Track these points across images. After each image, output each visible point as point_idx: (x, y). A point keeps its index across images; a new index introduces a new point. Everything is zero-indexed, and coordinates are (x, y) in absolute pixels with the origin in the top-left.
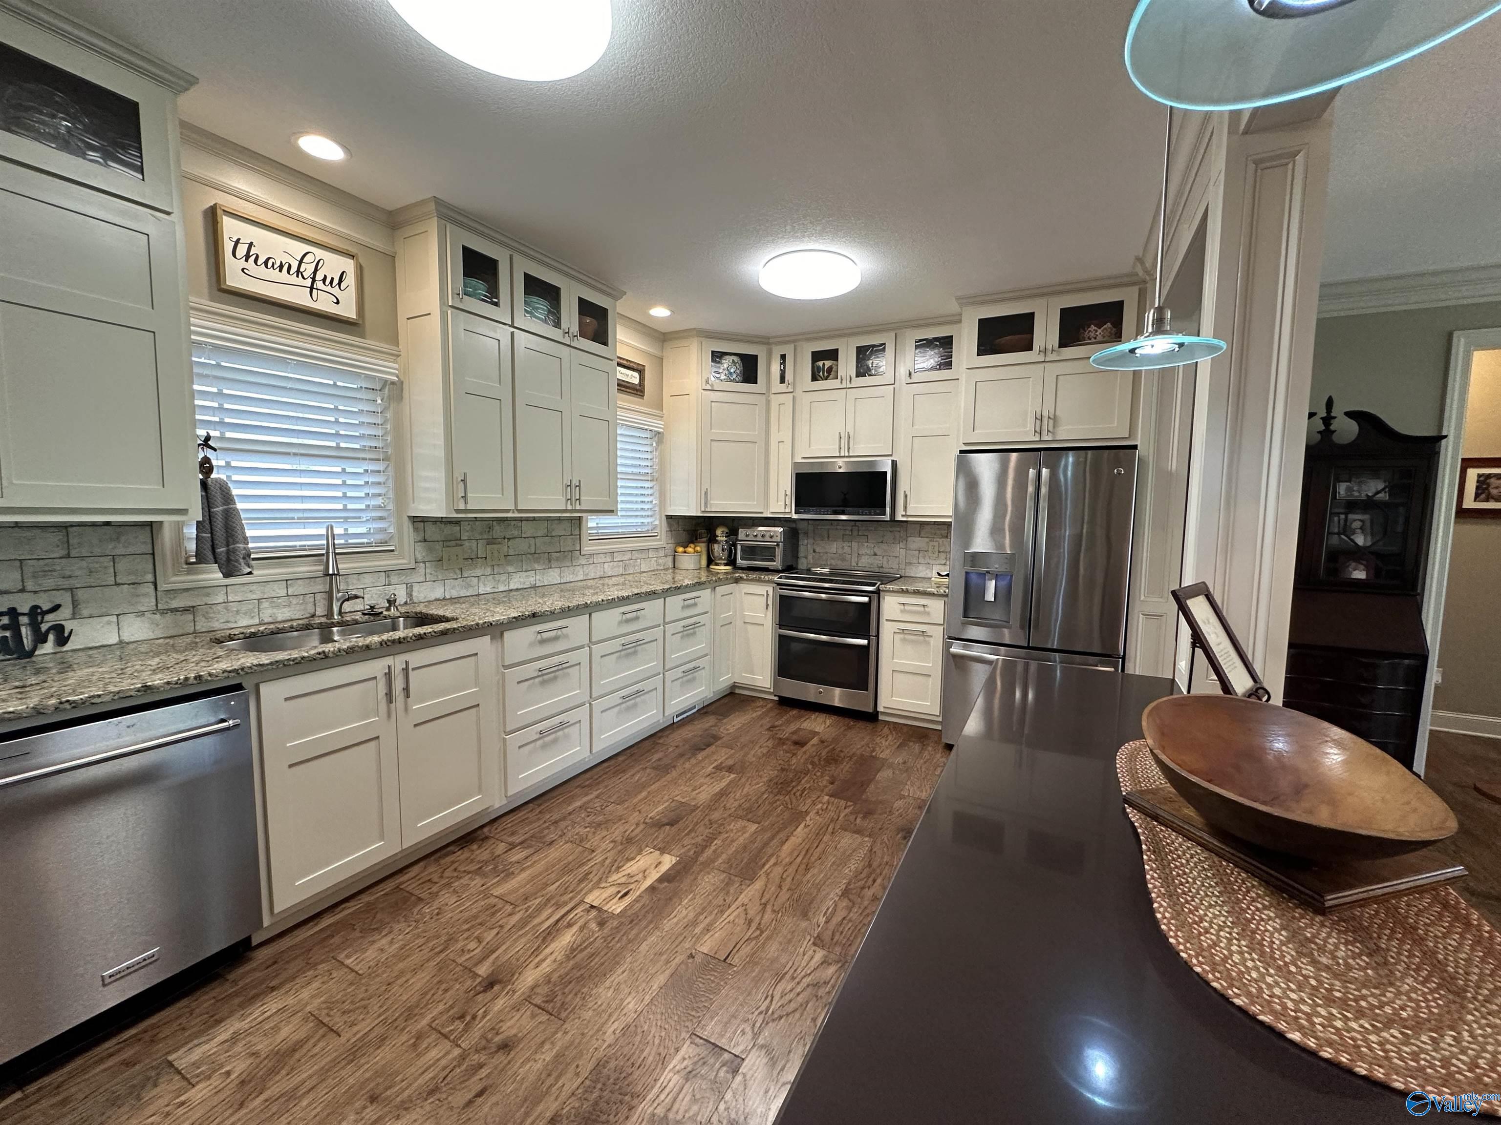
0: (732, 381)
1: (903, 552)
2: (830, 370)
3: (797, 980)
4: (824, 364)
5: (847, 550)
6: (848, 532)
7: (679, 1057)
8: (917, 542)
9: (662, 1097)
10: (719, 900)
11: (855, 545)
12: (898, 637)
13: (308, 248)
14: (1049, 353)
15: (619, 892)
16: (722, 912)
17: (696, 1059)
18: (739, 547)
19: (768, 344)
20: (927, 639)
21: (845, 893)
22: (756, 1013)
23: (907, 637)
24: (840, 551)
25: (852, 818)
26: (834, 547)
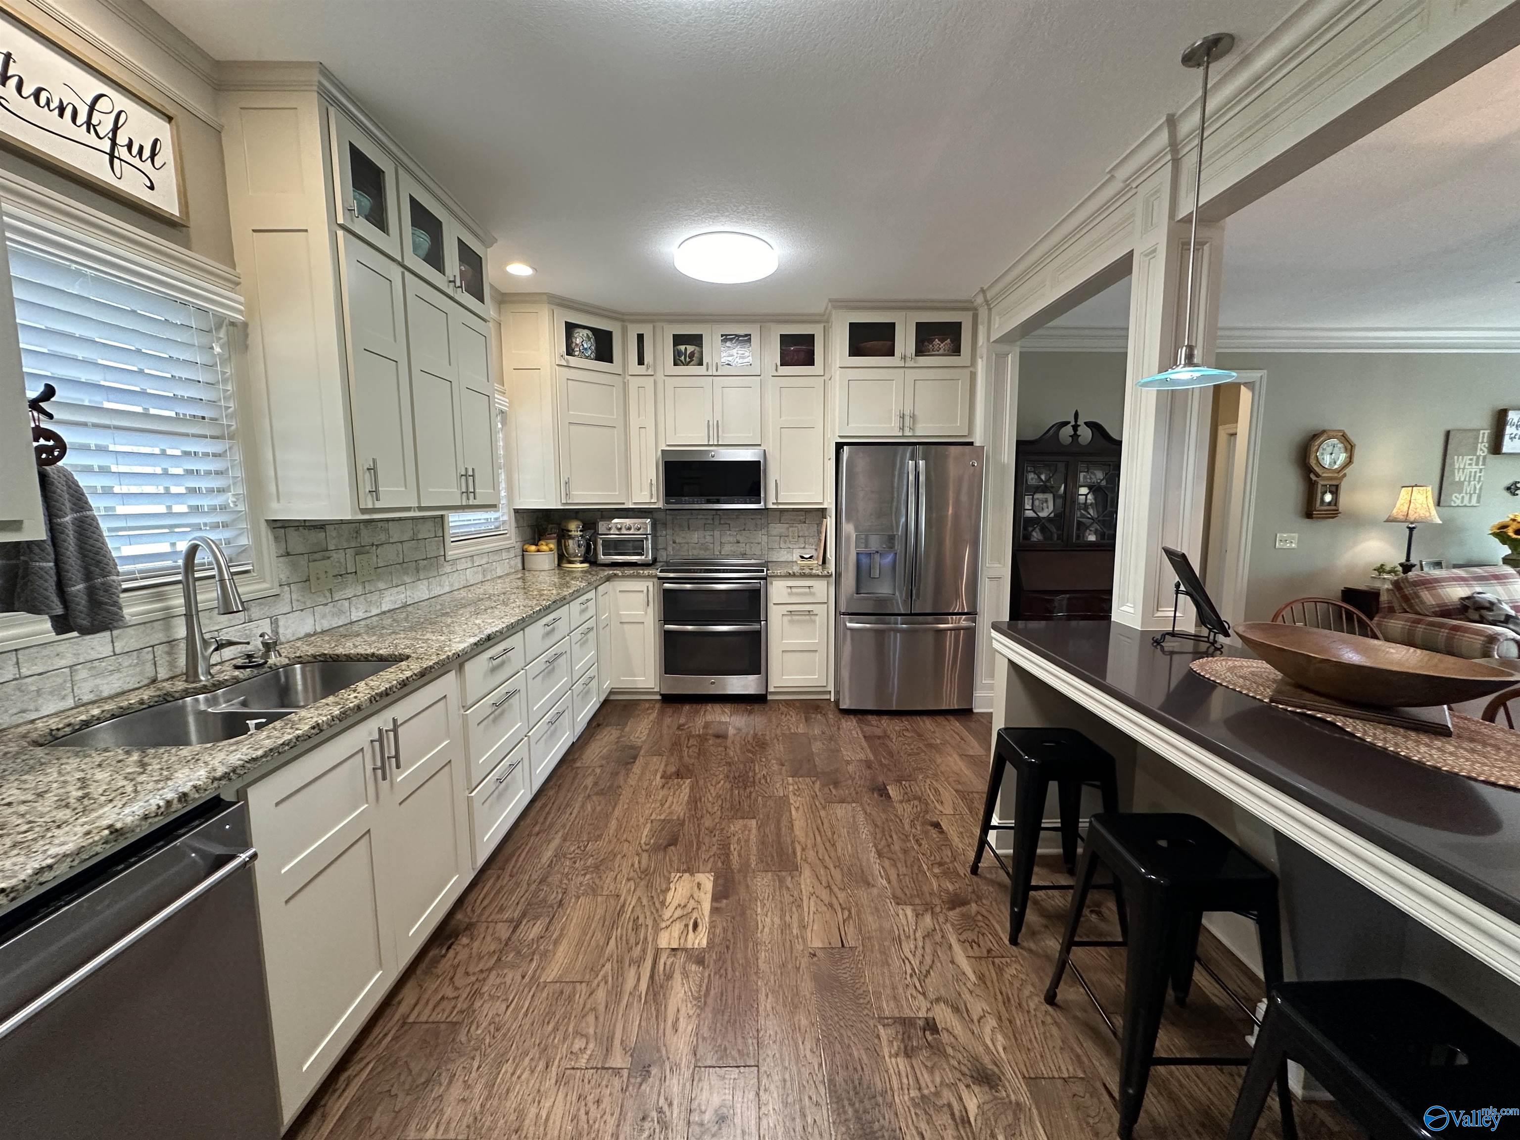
0: (587, 358)
1: (765, 538)
2: (692, 355)
3: (912, 937)
4: (686, 349)
5: (709, 539)
6: (709, 522)
7: (885, 1043)
8: (777, 529)
9: (905, 1081)
10: (787, 899)
11: (717, 533)
12: (786, 619)
13: (104, 89)
14: (908, 360)
15: (687, 926)
16: (800, 906)
17: (900, 1037)
18: (600, 542)
19: (623, 321)
20: (813, 617)
21: (880, 854)
22: (908, 977)
23: (794, 617)
24: (702, 541)
25: (826, 790)
26: (695, 537)
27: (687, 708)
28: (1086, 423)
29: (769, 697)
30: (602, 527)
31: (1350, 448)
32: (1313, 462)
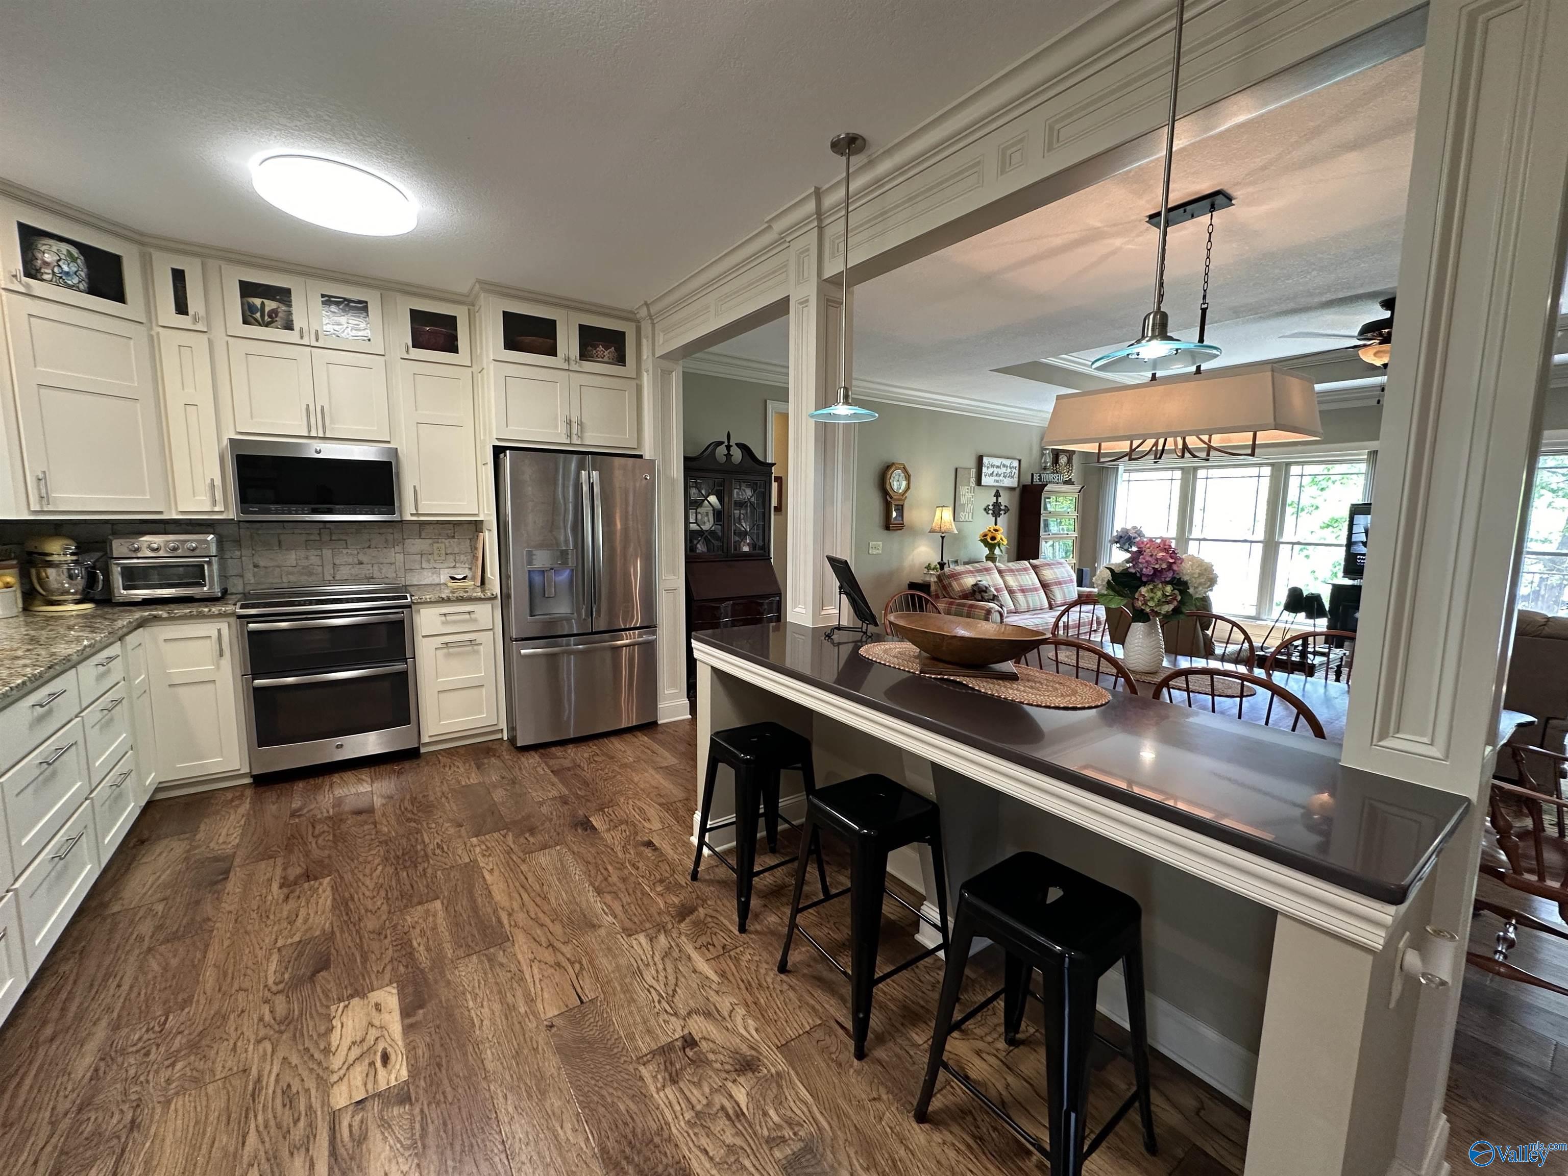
0: (70, 287)
1: (400, 557)
2: (273, 314)
3: (651, 964)
4: (263, 303)
5: (314, 560)
6: (312, 537)
7: (649, 1080)
8: (417, 545)
9: (677, 1108)
10: (503, 976)
11: (327, 553)
12: (440, 653)
14: (572, 363)
15: (372, 1064)
16: (522, 979)
17: (662, 1067)
18: (116, 571)
19: (142, 244)
20: (476, 647)
21: (599, 892)
22: (657, 1004)
23: (451, 650)
24: (305, 563)
26: (291, 558)
27: (300, 785)
28: (737, 444)
29: (423, 750)
30: (119, 547)
31: (908, 477)
32: (888, 487)
